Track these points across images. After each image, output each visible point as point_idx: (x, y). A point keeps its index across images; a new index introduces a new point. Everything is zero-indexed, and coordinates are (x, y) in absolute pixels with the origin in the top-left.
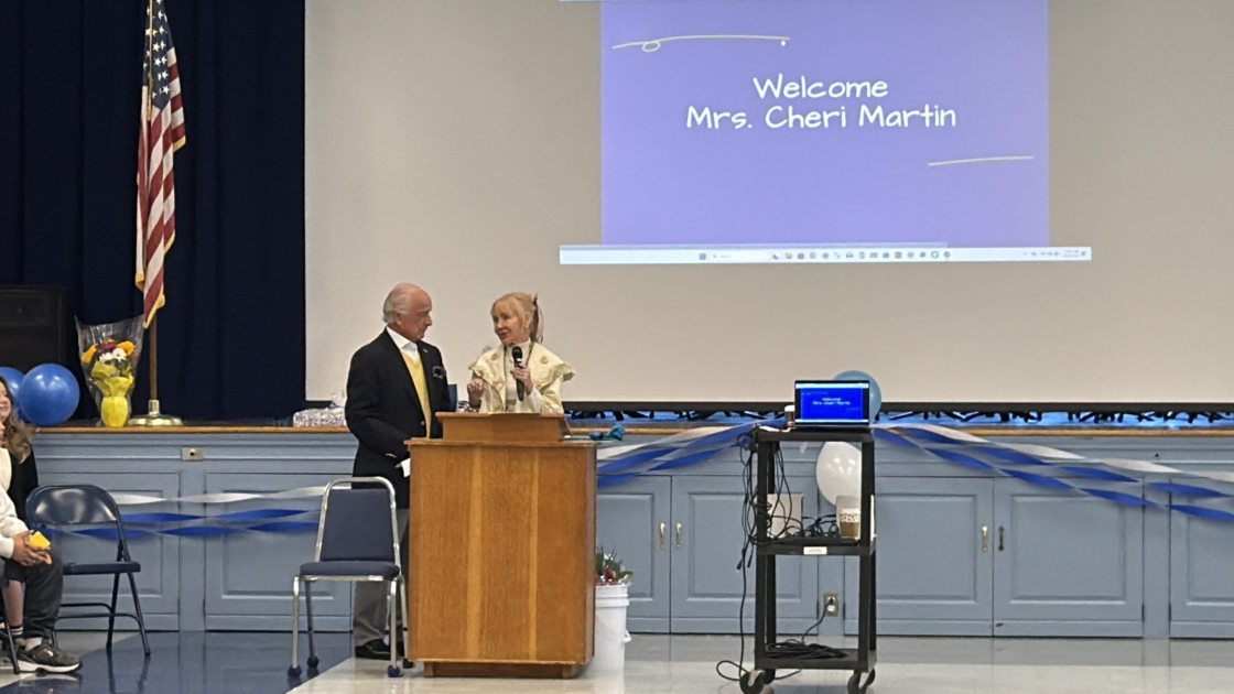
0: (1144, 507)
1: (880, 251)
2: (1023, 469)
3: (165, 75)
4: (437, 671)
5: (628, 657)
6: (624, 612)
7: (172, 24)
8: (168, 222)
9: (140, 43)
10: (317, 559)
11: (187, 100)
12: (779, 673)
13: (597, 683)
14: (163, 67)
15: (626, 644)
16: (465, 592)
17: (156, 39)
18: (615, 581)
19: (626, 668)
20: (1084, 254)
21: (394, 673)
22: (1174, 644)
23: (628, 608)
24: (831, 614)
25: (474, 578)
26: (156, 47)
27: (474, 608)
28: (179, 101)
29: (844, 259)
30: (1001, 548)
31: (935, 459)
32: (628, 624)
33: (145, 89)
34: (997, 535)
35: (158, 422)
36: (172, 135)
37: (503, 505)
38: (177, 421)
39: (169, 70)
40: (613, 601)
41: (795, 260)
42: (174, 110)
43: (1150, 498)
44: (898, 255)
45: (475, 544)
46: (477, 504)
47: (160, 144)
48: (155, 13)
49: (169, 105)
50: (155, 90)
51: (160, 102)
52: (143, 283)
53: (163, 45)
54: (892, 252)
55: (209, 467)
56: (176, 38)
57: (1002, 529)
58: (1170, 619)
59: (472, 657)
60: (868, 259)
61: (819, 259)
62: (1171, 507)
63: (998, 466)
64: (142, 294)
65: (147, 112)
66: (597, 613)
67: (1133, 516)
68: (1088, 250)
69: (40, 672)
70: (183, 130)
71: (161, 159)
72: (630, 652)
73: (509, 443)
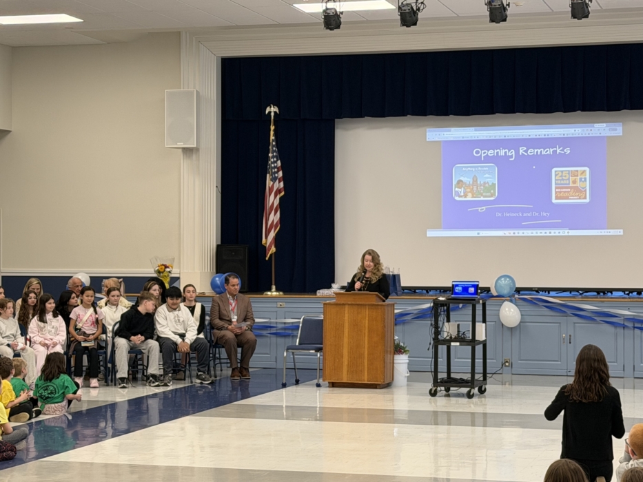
0: (624, 328)
1: (544, 231)
2: (578, 313)
3: (276, 170)
4: (333, 385)
5: (408, 381)
6: (407, 365)
7: (279, 151)
8: (277, 223)
9: (267, 158)
10: (297, 344)
11: (284, 178)
12: (452, 388)
13: (395, 390)
14: (275, 167)
15: (408, 377)
16: (342, 357)
17: (273, 157)
18: (402, 353)
19: (408, 385)
20: (620, 232)
21: (318, 385)
22: (636, 380)
23: (409, 364)
24: (507, 366)
25: (345, 352)
26: (272, 160)
27: (346, 363)
28: (282, 179)
29: (530, 235)
30: (570, 343)
31: (546, 309)
32: (408, 368)
33: (268, 175)
34: (569, 337)
35: (275, 294)
36: (279, 191)
37: (355, 325)
38: (281, 293)
39: (278, 168)
40: (402, 361)
41: (512, 235)
42: (279, 182)
43: (626, 324)
44: (550, 233)
45: (346, 340)
46: (346, 325)
47: (273, 195)
48: (272, 148)
49: (277, 181)
50: (272, 175)
51: (274, 179)
52: (266, 243)
53: (275, 159)
54: (548, 231)
55: (287, 309)
56: (281, 156)
57: (570, 336)
58: (634, 370)
59: (345, 380)
60: (539, 234)
61: (521, 234)
62: (634, 327)
63: (569, 311)
64: (265, 247)
65: (269, 183)
66: (395, 365)
67: (620, 330)
68: (622, 231)
69: (201, 383)
70: (283, 190)
71: (273, 200)
72: (409, 379)
73: (358, 303)
